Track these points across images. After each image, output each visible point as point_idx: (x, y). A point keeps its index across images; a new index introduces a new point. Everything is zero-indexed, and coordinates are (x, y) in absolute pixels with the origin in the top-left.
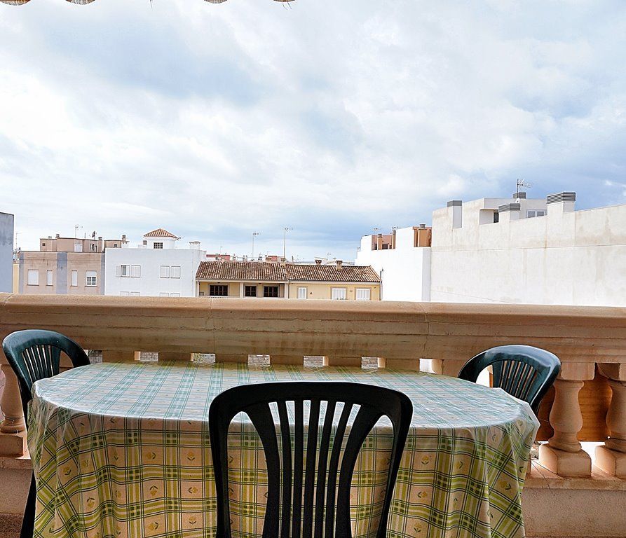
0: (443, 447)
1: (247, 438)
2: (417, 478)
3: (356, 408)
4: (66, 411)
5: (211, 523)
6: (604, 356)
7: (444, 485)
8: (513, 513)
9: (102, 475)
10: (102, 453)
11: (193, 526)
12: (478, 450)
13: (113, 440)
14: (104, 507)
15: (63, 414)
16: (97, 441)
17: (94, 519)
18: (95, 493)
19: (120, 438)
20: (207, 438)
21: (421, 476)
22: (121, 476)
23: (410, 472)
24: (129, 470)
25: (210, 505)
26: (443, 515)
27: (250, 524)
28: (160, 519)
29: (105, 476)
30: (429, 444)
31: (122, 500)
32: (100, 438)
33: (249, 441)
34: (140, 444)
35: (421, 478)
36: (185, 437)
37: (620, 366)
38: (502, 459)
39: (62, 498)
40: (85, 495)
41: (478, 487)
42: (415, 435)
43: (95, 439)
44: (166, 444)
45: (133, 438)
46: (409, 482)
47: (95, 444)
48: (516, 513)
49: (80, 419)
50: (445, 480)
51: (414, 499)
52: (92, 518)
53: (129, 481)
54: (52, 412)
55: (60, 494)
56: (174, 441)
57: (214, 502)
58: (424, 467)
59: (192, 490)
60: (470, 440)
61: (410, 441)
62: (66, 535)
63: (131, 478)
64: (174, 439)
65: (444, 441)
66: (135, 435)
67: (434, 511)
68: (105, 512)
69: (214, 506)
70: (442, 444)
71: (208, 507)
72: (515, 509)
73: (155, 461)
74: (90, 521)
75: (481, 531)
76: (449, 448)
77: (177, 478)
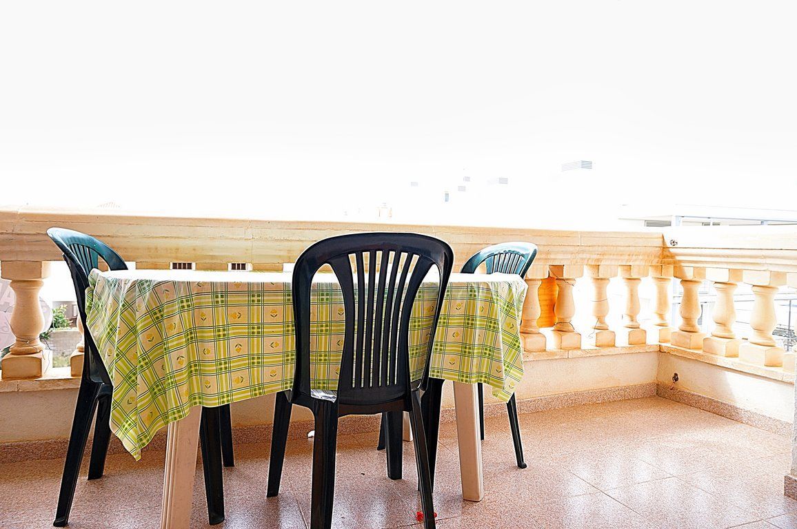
0: (471, 295)
1: (323, 295)
2: (453, 321)
3: (416, 258)
4: (147, 281)
5: (289, 375)
6: (554, 259)
7: (472, 324)
8: (515, 345)
9: (189, 337)
10: (189, 315)
11: (274, 379)
12: (494, 297)
13: (200, 303)
14: (191, 367)
15: (143, 284)
16: (185, 304)
17: (185, 376)
18: (184, 352)
19: (208, 300)
20: (289, 295)
21: (457, 319)
22: (210, 334)
23: (448, 316)
24: (216, 328)
25: (289, 358)
26: (471, 347)
27: (324, 371)
28: (245, 374)
29: (192, 338)
30: (461, 293)
31: (211, 356)
32: (187, 301)
33: (325, 297)
34: (227, 306)
35: (456, 321)
36: (269, 296)
37: (565, 267)
38: (508, 306)
39: (146, 364)
40: (174, 355)
41: (495, 323)
42: (452, 287)
43: (182, 302)
44: (250, 304)
45: (219, 299)
46: (446, 325)
47: (183, 307)
48: (517, 344)
49: (163, 287)
50: (473, 320)
51: (450, 339)
52: (182, 374)
53: (217, 339)
54: (129, 285)
55: (144, 359)
56: (258, 301)
57: (292, 355)
58: (458, 312)
59: (274, 345)
60: (488, 289)
61: (448, 291)
62: (150, 399)
63: (219, 336)
64: (258, 298)
65: (471, 291)
66: (222, 296)
67: (464, 345)
68: (191, 372)
69: (292, 359)
70: (470, 293)
71: (288, 360)
72: (517, 341)
73: (240, 320)
74: (182, 377)
75: (497, 355)
76: (475, 296)
77: (261, 335)
